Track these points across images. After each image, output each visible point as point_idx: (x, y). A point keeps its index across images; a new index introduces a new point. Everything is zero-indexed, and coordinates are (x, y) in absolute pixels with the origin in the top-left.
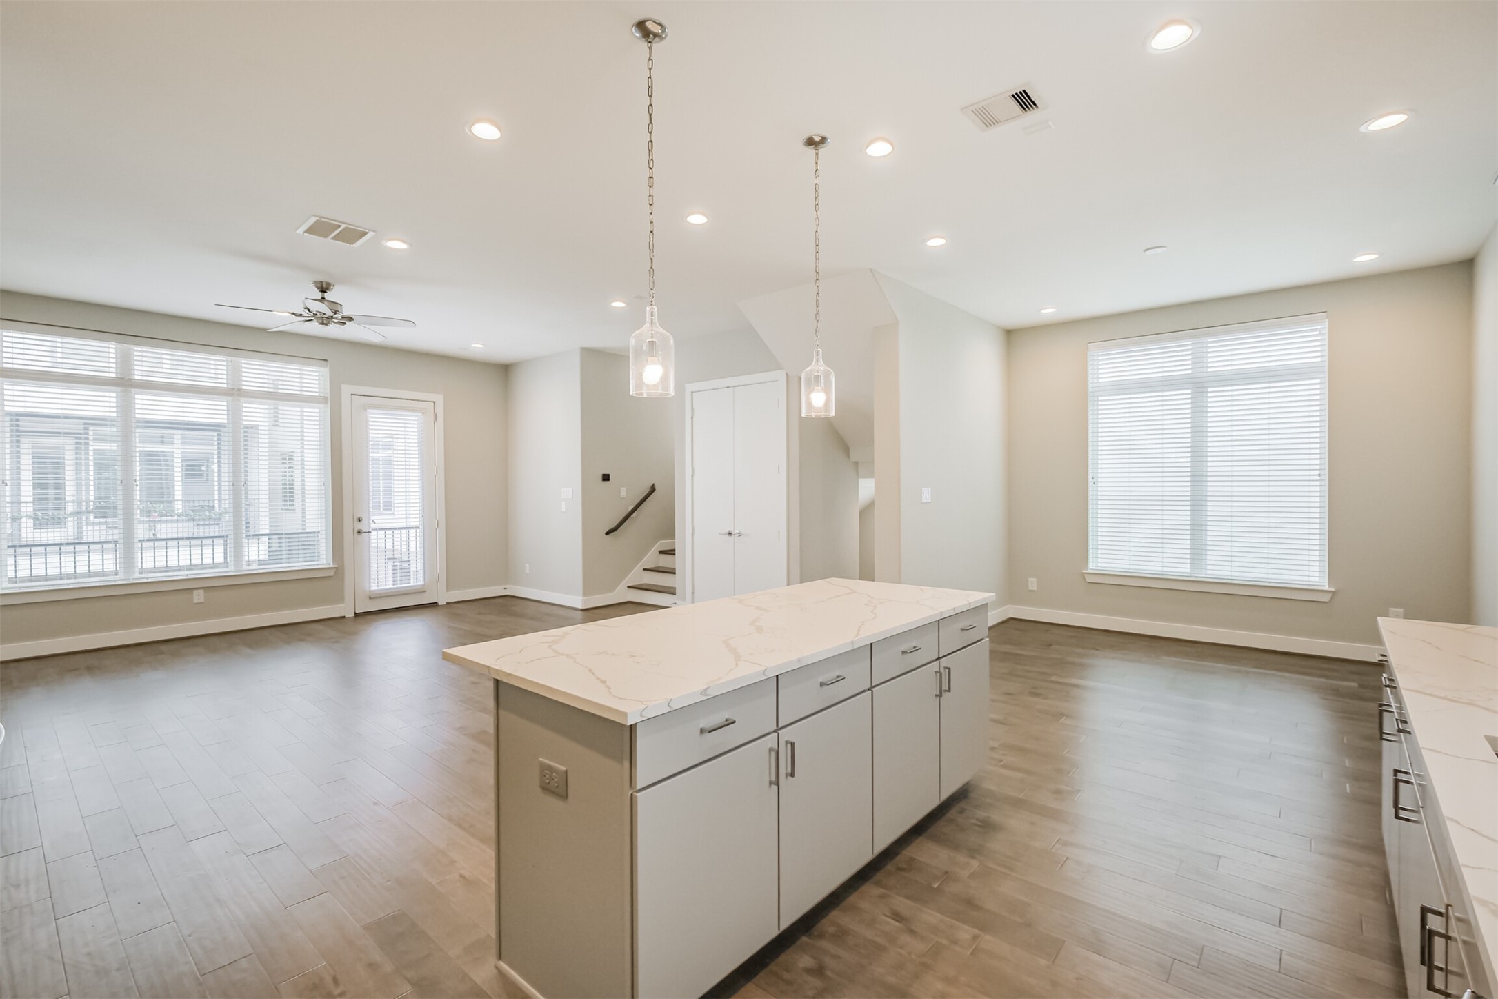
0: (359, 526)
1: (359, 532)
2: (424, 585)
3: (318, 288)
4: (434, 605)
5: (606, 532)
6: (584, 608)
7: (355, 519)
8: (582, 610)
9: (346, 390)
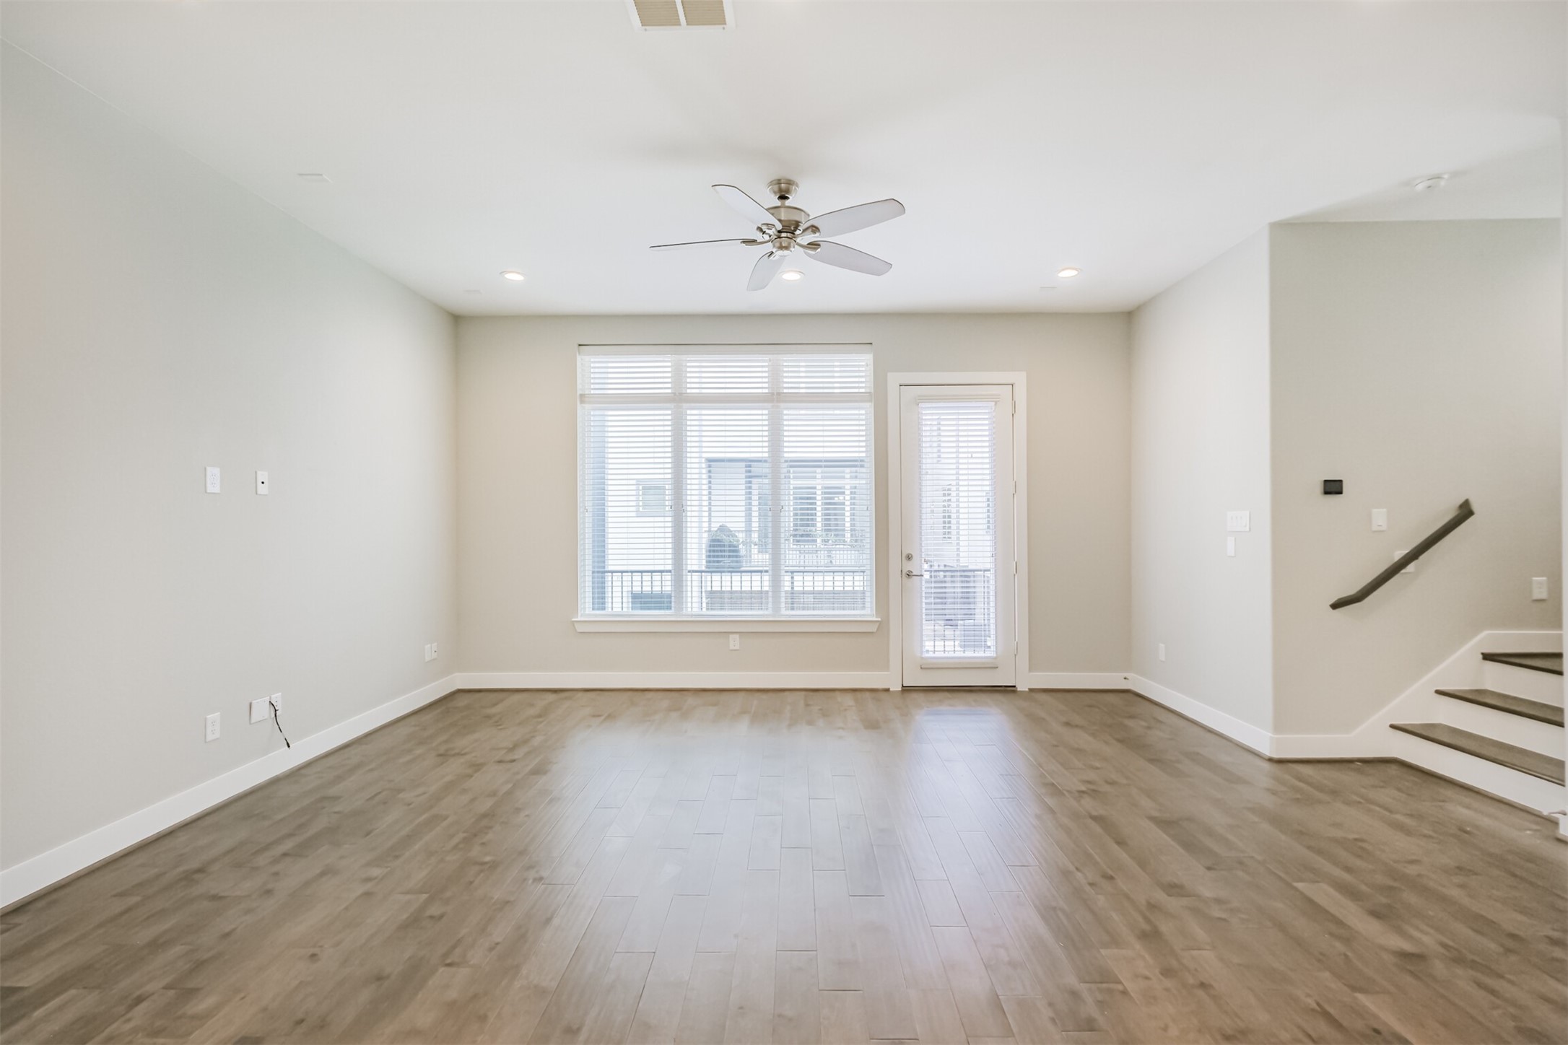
0: (908, 566)
1: (909, 575)
2: (996, 658)
3: (775, 193)
4: (1009, 690)
5: (1332, 601)
6: (1275, 756)
7: (904, 556)
8: (1271, 760)
9: (894, 379)
